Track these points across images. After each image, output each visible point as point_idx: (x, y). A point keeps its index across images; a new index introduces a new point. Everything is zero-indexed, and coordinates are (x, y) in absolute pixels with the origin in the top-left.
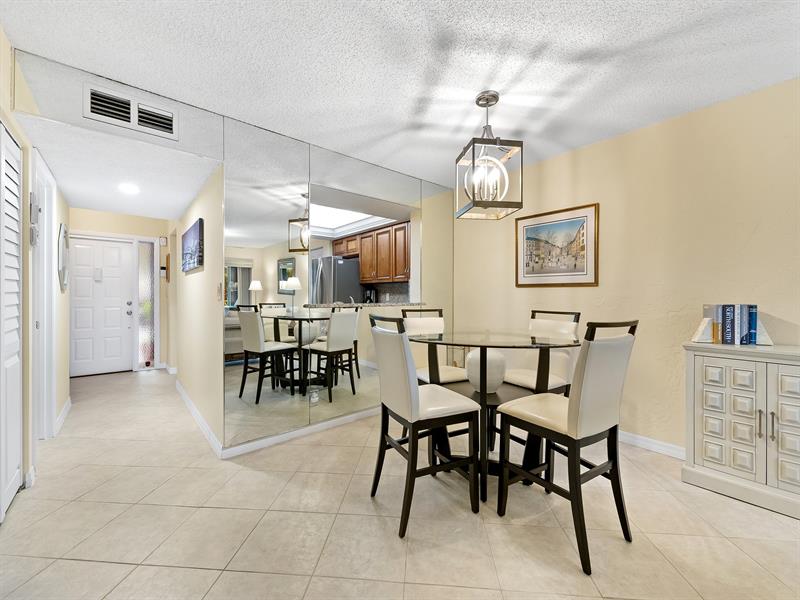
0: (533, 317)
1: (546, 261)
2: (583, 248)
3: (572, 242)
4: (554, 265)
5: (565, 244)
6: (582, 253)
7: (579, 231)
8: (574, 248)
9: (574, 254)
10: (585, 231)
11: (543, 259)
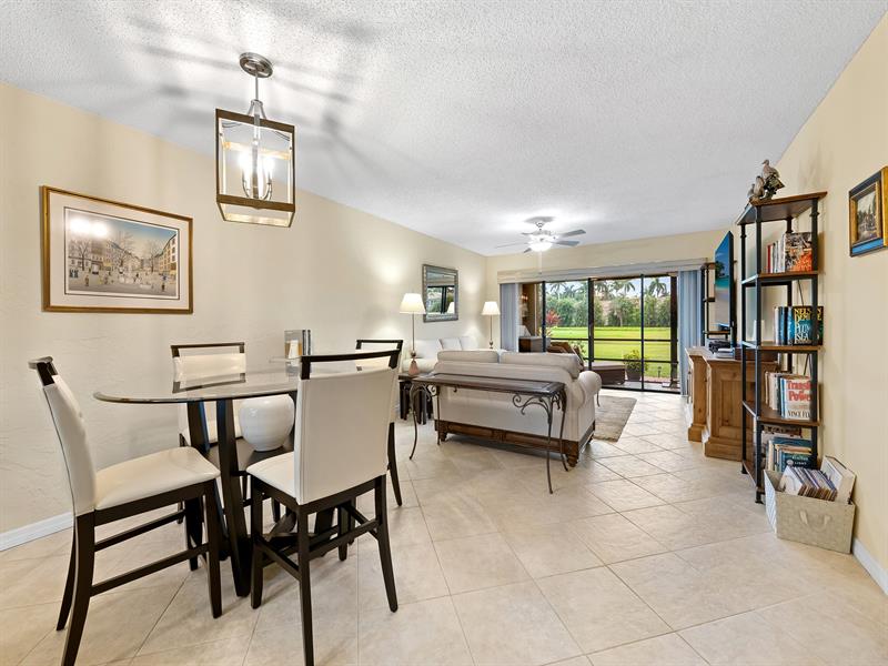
0: (176, 354)
1: (115, 273)
2: (173, 267)
3: (158, 256)
4: (129, 281)
5: (148, 256)
6: (172, 272)
7: (168, 244)
8: (162, 264)
9: (161, 271)
10: (176, 246)
11: (109, 269)
